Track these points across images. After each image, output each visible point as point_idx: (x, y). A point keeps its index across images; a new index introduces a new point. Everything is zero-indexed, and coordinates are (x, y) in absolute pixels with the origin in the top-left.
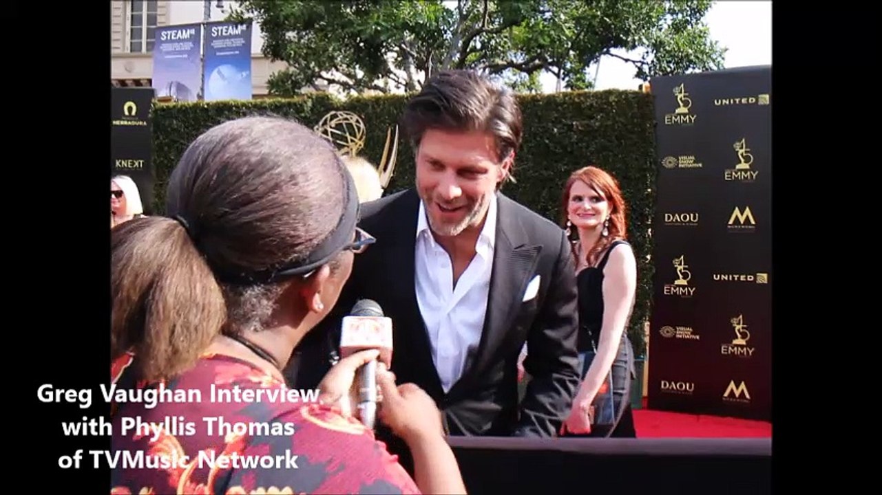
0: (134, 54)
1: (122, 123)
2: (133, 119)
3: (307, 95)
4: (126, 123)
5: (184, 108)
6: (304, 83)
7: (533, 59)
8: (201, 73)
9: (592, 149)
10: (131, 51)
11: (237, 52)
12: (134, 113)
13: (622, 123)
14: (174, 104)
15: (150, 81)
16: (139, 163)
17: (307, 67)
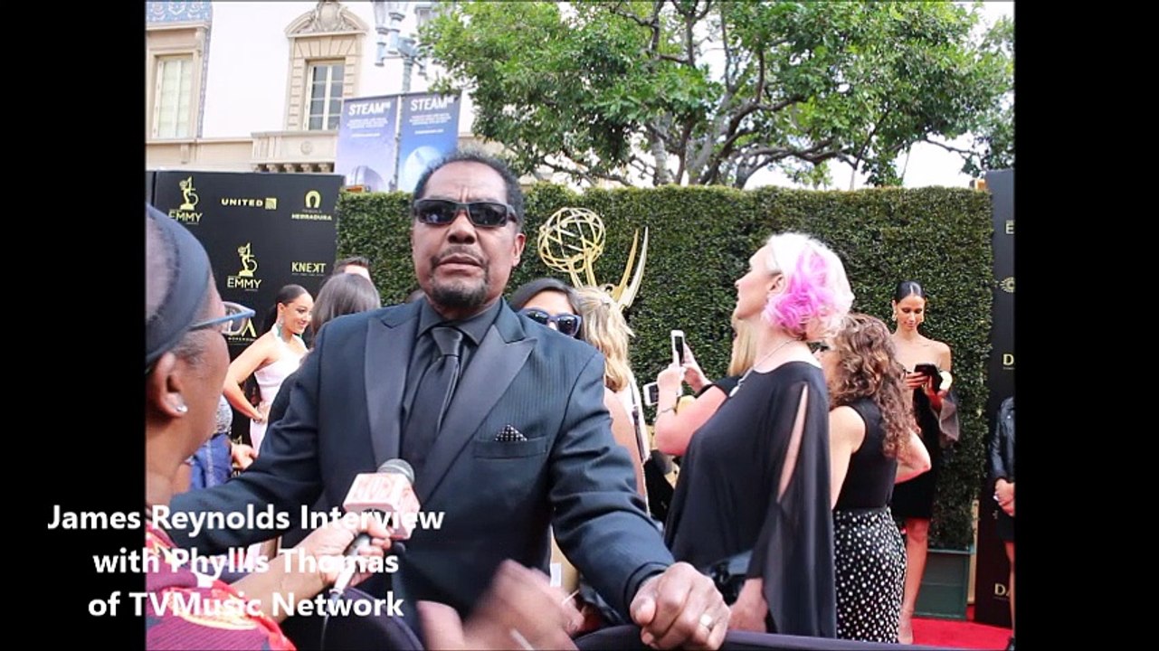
0: (313, 131)
1: (302, 216)
2: (316, 211)
3: (532, 186)
4: (307, 216)
5: (378, 200)
6: (523, 171)
7: (822, 146)
8: (395, 154)
9: (905, 263)
10: (310, 128)
11: (441, 131)
12: (317, 205)
13: (947, 231)
14: (367, 194)
15: (332, 166)
16: (320, 267)
17: (529, 148)
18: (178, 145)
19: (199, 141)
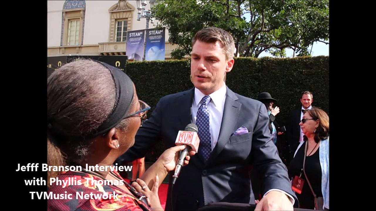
0: (118, 42)
3: (188, 58)
5: (138, 64)
6: (186, 54)
7: (283, 43)
8: (144, 49)
9: (311, 82)
10: (117, 41)
11: (159, 41)
12: (119, 66)
13: (326, 71)
14: (135, 62)
15: (124, 53)
17: (187, 46)
18: (75, 47)
19: (82, 46)
